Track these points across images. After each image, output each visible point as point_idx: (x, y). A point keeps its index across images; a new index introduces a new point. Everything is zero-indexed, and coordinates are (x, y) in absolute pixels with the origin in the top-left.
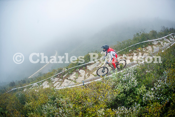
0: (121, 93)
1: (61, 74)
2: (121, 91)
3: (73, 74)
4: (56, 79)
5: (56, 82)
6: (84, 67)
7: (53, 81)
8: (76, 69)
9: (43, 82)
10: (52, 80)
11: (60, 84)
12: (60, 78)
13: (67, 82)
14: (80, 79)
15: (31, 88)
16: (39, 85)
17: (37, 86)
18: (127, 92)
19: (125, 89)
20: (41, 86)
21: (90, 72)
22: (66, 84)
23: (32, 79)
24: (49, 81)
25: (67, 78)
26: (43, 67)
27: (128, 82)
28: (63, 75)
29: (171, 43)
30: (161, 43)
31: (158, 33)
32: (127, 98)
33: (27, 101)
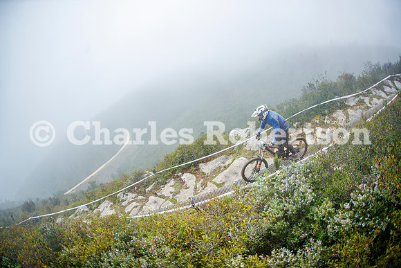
0: (278, 219)
1: (141, 184)
2: (277, 216)
3: (169, 185)
4: (131, 196)
5: (129, 203)
6: (194, 168)
7: (123, 201)
8: (174, 171)
9: (99, 203)
10: (121, 199)
11: (139, 207)
12: (140, 193)
13: (155, 202)
14: (185, 195)
16: (90, 209)
17: (87, 211)
18: (291, 218)
19: (286, 211)
20: (95, 211)
21: (206, 179)
22: (153, 207)
23: (73, 196)
24: (114, 200)
25: (156, 194)
26: (99, 170)
27: (292, 195)
28: (147, 186)
29: (387, 98)
30: (365, 101)
31: (357, 78)
32: (291, 231)
33: (66, 243)
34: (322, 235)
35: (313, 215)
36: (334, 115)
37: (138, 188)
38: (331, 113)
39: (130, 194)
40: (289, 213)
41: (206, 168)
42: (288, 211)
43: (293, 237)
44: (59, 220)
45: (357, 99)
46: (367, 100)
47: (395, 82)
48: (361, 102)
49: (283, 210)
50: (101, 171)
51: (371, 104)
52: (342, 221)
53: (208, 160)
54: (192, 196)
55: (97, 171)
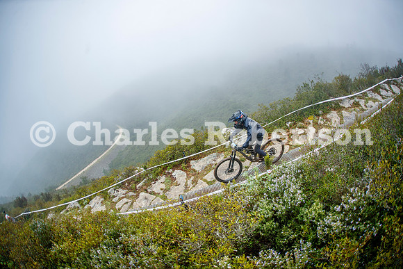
0: (267, 220)
1: (132, 180)
2: (266, 216)
3: (159, 181)
4: (121, 192)
5: (120, 199)
6: (185, 165)
7: (114, 197)
8: (165, 168)
9: (90, 199)
10: (112, 195)
11: (130, 203)
12: (131, 189)
13: (146, 198)
14: (175, 193)
15: (64, 211)
16: (82, 205)
17: (78, 207)
18: (280, 218)
19: (275, 212)
20: (86, 207)
21: (197, 176)
22: (143, 204)
23: (65, 191)
24: (105, 195)
25: (146, 190)
26: (91, 165)
27: (282, 196)
28: (137, 182)
29: (383, 101)
30: (360, 103)
31: (353, 80)
32: (281, 231)
33: (56, 239)
34: (312, 236)
35: (302, 216)
36: (328, 116)
37: (129, 184)
38: (325, 113)
39: (120, 190)
40: (279, 213)
41: (197, 165)
42: (277, 211)
43: (282, 237)
44: (50, 216)
45: (352, 101)
46: (362, 102)
47: (392, 86)
48: (356, 104)
49: (273, 210)
50: (93, 167)
51: (366, 107)
52: (333, 224)
53: (198, 157)
54: (182, 193)
55: (89, 166)
